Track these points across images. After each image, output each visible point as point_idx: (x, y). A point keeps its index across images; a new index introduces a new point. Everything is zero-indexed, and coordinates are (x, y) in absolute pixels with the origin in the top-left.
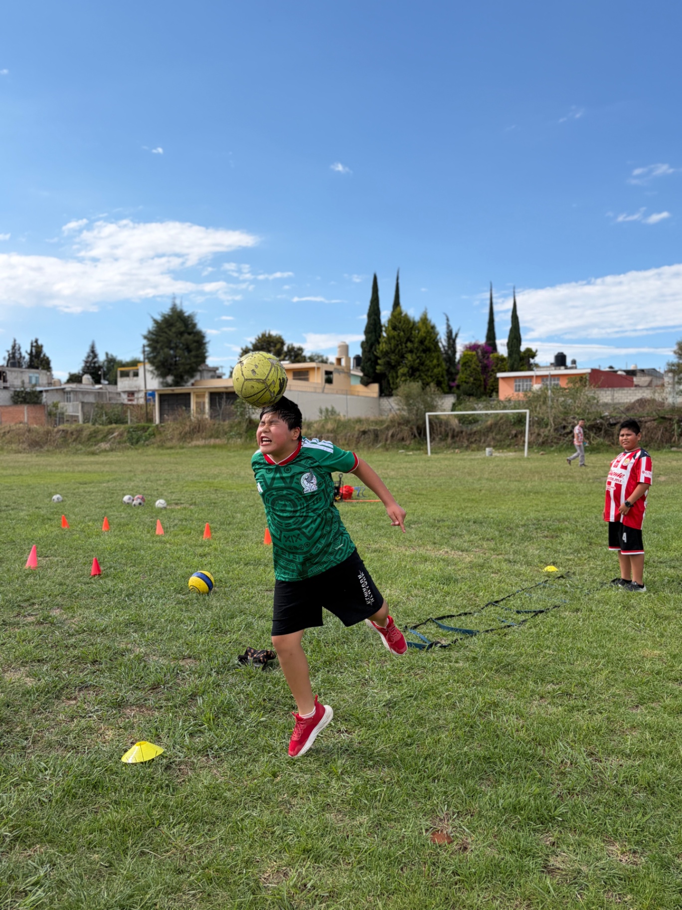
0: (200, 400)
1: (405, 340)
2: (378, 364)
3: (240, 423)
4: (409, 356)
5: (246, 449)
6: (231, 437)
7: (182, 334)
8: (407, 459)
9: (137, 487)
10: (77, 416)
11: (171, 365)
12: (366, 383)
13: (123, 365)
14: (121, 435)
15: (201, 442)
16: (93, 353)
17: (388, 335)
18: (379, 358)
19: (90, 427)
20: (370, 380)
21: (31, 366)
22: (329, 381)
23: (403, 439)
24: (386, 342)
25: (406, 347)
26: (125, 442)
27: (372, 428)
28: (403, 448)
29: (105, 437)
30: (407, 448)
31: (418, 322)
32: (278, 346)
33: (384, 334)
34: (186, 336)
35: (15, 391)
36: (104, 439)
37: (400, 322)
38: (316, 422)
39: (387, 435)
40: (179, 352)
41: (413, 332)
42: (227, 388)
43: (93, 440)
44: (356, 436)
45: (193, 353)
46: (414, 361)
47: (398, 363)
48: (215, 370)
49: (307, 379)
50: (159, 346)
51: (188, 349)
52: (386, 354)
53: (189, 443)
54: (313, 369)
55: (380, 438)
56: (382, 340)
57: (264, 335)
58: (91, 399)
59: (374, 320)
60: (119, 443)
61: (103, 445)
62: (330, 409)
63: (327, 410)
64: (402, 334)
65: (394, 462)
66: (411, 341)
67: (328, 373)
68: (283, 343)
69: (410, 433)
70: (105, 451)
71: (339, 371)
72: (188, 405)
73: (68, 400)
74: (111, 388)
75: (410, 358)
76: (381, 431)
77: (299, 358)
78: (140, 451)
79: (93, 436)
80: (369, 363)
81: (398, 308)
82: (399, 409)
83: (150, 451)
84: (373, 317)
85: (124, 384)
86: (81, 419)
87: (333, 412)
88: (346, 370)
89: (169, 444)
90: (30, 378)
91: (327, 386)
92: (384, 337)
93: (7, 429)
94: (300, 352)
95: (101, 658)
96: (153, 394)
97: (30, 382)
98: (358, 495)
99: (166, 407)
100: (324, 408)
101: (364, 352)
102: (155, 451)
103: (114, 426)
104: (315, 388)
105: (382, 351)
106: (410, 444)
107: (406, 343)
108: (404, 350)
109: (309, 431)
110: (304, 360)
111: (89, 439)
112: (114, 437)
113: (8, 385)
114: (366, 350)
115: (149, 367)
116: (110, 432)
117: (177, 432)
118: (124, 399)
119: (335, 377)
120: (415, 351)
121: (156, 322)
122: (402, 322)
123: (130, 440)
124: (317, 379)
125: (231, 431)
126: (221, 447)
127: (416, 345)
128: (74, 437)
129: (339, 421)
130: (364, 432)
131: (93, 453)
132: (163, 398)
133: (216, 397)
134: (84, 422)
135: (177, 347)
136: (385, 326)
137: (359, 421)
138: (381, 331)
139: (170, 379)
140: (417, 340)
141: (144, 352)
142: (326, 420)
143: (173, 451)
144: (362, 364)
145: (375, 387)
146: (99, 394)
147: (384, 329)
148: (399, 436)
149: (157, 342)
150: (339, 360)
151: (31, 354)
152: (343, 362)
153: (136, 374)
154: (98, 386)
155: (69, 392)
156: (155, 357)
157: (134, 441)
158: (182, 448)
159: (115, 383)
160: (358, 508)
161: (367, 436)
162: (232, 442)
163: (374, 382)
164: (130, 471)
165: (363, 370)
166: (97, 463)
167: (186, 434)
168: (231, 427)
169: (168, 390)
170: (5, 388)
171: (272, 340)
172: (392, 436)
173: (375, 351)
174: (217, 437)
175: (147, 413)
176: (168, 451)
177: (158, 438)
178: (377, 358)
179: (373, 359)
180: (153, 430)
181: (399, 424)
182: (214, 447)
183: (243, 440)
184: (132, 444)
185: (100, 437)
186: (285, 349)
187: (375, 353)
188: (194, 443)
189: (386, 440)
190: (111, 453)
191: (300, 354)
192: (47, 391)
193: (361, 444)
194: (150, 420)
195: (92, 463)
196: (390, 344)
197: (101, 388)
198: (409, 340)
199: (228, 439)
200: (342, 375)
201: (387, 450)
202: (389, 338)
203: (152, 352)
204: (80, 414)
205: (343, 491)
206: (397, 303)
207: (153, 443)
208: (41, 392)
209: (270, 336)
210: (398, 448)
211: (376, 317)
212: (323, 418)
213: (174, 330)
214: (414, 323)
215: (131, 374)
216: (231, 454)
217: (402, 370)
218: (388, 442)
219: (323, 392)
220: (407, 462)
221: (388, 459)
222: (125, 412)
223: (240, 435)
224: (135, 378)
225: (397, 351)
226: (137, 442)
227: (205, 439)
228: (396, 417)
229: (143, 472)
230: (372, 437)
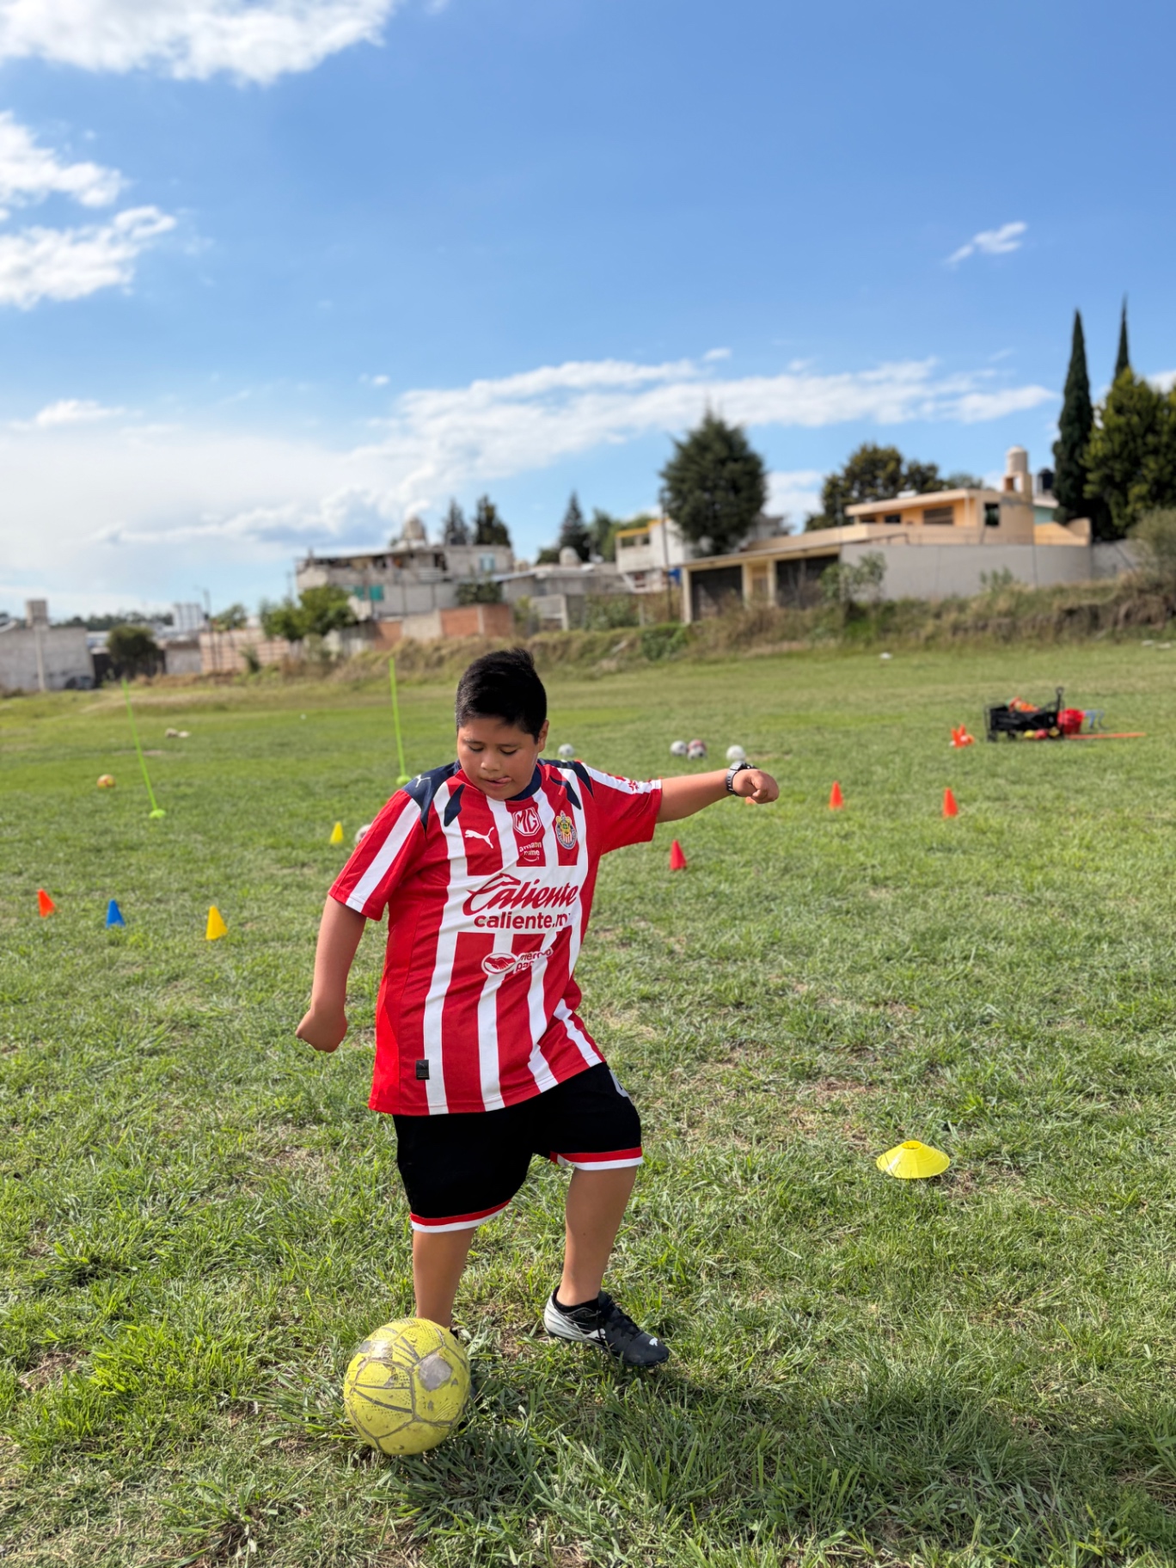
0: (759, 575)
1: (1142, 431)
2: (1087, 482)
3: (832, 610)
4: (1151, 462)
5: (846, 656)
6: (819, 637)
7: (722, 462)
8: (1162, 657)
9: (684, 728)
10: (559, 620)
11: (707, 518)
12: (1065, 520)
13: (624, 528)
14: (632, 645)
15: (766, 649)
16: (575, 512)
17: (1107, 425)
18: (1089, 470)
19: (581, 636)
20: (1073, 513)
21: (481, 540)
22: (992, 521)
23: (1149, 621)
24: (1102, 439)
25: (1145, 444)
26: (639, 656)
27: (1085, 602)
28: (1150, 636)
29: (607, 650)
30: (1158, 636)
31: (1169, 394)
32: (891, 466)
33: (1099, 423)
34: (731, 466)
35: (461, 585)
36: (606, 653)
37: (1131, 398)
38: (975, 599)
39: (1117, 613)
40: (720, 494)
41: (1159, 414)
42: (805, 550)
43: (588, 656)
44: (1055, 619)
45: (744, 494)
46: (1161, 469)
47: (1129, 477)
48: (777, 521)
49: (950, 522)
50: (685, 487)
51: (735, 488)
52: (1102, 462)
53: (745, 651)
54: (961, 501)
55: (1102, 621)
56: (1095, 435)
57: (864, 450)
58: (576, 589)
59: (1078, 398)
60: (630, 659)
61: (608, 664)
62: (1001, 572)
63: (995, 576)
64: (1135, 419)
65: (1138, 664)
66: (1156, 433)
67: (990, 507)
68: (898, 461)
69: (1164, 608)
70: (610, 673)
71: (1010, 501)
72: (738, 586)
73: (542, 593)
74: (607, 569)
75: (1152, 465)
76: (1104, 607)
77: (930, 484)
78: (665, 670)
79: (588, 648)
80: (1069, 482)
81: (1126, 372)
82: (1139, 564)
83: (683, 669)
84: (1075, 393)
85: (627, 560)
86: (565, 624)
87: (1007, 578)
88: (1024, 499)
89: (713, 656)
90: (482, 562)
91: (990, 530)
92: (1098, 429)
93: (455, 647)
94: (931, 474)
95: (749, 999)
96: (676, 573)
97: (482, 567)
98: (1092, 727)
99: (702, 593)
100: (988, 573)
101: (1059, 461)
102: (690, 669)
103: (619, 631)
104: (967, 536)
105: (1095, 457)
106: (1164, 628)
107: (1144, 436)
108: (1140, 452)
109: (963, 617)
110: (939, 486)
111: (582, 655)
112: (622, 651)
113: (449, 574)
114: (1064, 457)
115: (671, 526)
116: (614, 642)
117: (724, 634)
118: (630, 584)
119: (1004, 513)
120: (1163, 450)
121: (679, 446)
122: (1136, 397)
123: (648, 652)
124: (970, 520)
125: (816, 626)
126: (800, 655)
127: (1165, 439)
128: (559, 653)
129: (1020, 594)
130: (1071, 613)
131: (591, 678)
132: (697, 578)
133: (787, 569)
134: (571, 628)
135: (716, 487)
136: (1099, 408)
137: (1060, 591)
138: (1091, 417)
139: (705, 543)
140: (1166, 428)
141: (662, 501)
142: (995, 593)
143: (719, 667)
144: (1055, 485)
145: (1085, 525)
146: (590, 580)
147: (1097, 414)
148: (1141, 615)
149: (683, 481)
150: (1010, 482)
151: (479, 522)
152: (1019, 484)
153: (647, 541)
154: (587, 567)
155: (543, 581)
156: (679, 508)
157: (654, 654)
158: (734, 660)
159: (612, 559)
160: (1100, 748)
161: (1076, 618)
162: (819, 645)
163: (1080, 515)
164: (660, 704)
165: (1058, 496)
166: (603, 693)
167: (739, 636)
168: (817, 620)
169: (705, 564)
170: (446, 580)
171: (879, 456)
172: (1128, 616)
173: (1081, 456)
174: (794, 639)
175: (671, 605)
176: (713, 668)
177: (693, 646)
178: (1085, 470)
179: (1076, 471)
180: (684, 635)
181: (1141, 591)
182: (790, 655)
183: (840, 640)
184: (651, 659)
185: (598, 651)
186: (904, 470)
187: (1081, 462)
188: (755, 651)
189: (1116, 623)
190: (619, 677)
191: (932, 478)
192: (509, 581)
193: (1065, 635)
194: (675, 615)
195: (593, 694)
196: (1111, 440)
197: (592, 571)
198: (1151, 429)
199: (813, 640)
200: (1018, 509)
201: (1118, 642)
202: (1110, 431)
203: (674, 500)
204: (563, 615)
205: (1063, 719)
206: (1123, 362)
207: (685, 656)
208: (500, 583)
209: (875, 451)
210: (1140, 637)
211: (1081, 394)
212: (989, 590)
213: (709, 456)
214: (1160, 397)
215: (639, 541)
216: (821, 666)
217: (1137, 490)
218: (1120, 627)
219: (981, 542)
220: (1164, 662)
221: (1125, 659)
222: (633, 608)
223: (833, 632)
224: (645, 548)
225: (1125, 454)
226: (659, 654)
227: (772, 642)
228: (1134, 580)
229: (683, 704)
230: (1086, 620)
